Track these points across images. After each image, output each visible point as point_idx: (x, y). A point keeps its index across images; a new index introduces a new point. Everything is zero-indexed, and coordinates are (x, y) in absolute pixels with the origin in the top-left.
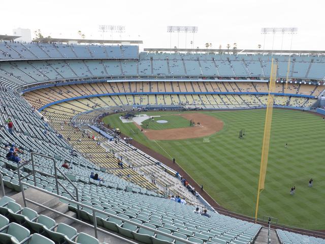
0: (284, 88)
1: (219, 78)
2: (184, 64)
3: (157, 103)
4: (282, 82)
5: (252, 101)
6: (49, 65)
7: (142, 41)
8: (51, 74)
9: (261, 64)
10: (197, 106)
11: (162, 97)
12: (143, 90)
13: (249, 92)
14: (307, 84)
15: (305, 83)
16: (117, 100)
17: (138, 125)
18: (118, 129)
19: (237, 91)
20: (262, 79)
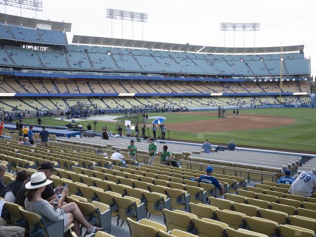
2: (135, 59)
3: (108, 107)
4: (260, 80)
7: (71, 24)
9: (228, 63)
12: (79, 90)
14: (291, 81)
15: (288, 80)
20: (236, 78)
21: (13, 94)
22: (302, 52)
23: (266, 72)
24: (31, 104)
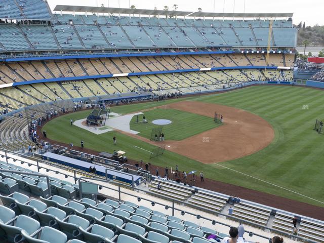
0: (249, 60)
1: (175, 49)
4: (248, 52)
10: (174, 91)
11: (106, 82)
12: (72, 72)
13: (215, 67)
14: (277, 53)
15: (274, 52)
16: (33, 92)
17: (133, 135)
18: (121, 152)
20: (224, 50)
21: (11, 85)
22: (290, 20)
23: (254, 43)
24: (29, 93)
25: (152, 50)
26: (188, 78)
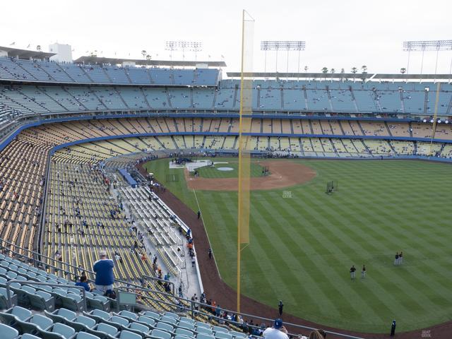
1: (332, 114)
2: (282, 95)
3: (234, 147)
5: (380, 148)
6: (93, 92)
8: (90, 104)
9: (401, 95)
10: (292, 153)
12: (218, 129)
13: (378, 135)
16: (180, 142)
17: (187, 172)
19: (359, 133)
20: (400, 117)
25: (303, 113)
26: (333, 144)
